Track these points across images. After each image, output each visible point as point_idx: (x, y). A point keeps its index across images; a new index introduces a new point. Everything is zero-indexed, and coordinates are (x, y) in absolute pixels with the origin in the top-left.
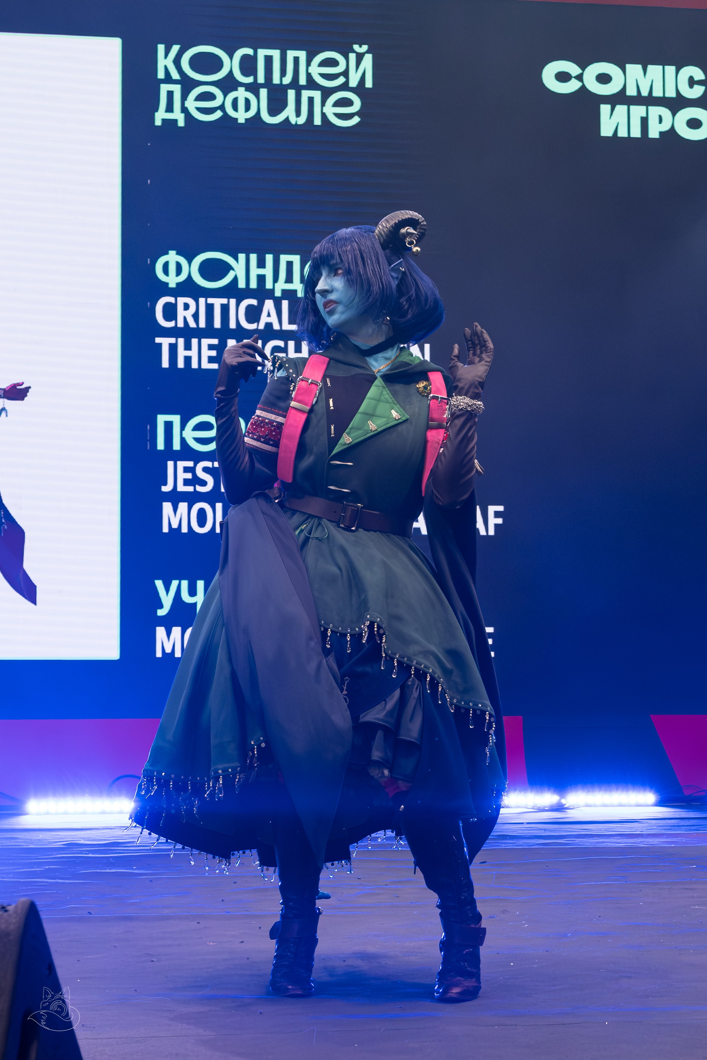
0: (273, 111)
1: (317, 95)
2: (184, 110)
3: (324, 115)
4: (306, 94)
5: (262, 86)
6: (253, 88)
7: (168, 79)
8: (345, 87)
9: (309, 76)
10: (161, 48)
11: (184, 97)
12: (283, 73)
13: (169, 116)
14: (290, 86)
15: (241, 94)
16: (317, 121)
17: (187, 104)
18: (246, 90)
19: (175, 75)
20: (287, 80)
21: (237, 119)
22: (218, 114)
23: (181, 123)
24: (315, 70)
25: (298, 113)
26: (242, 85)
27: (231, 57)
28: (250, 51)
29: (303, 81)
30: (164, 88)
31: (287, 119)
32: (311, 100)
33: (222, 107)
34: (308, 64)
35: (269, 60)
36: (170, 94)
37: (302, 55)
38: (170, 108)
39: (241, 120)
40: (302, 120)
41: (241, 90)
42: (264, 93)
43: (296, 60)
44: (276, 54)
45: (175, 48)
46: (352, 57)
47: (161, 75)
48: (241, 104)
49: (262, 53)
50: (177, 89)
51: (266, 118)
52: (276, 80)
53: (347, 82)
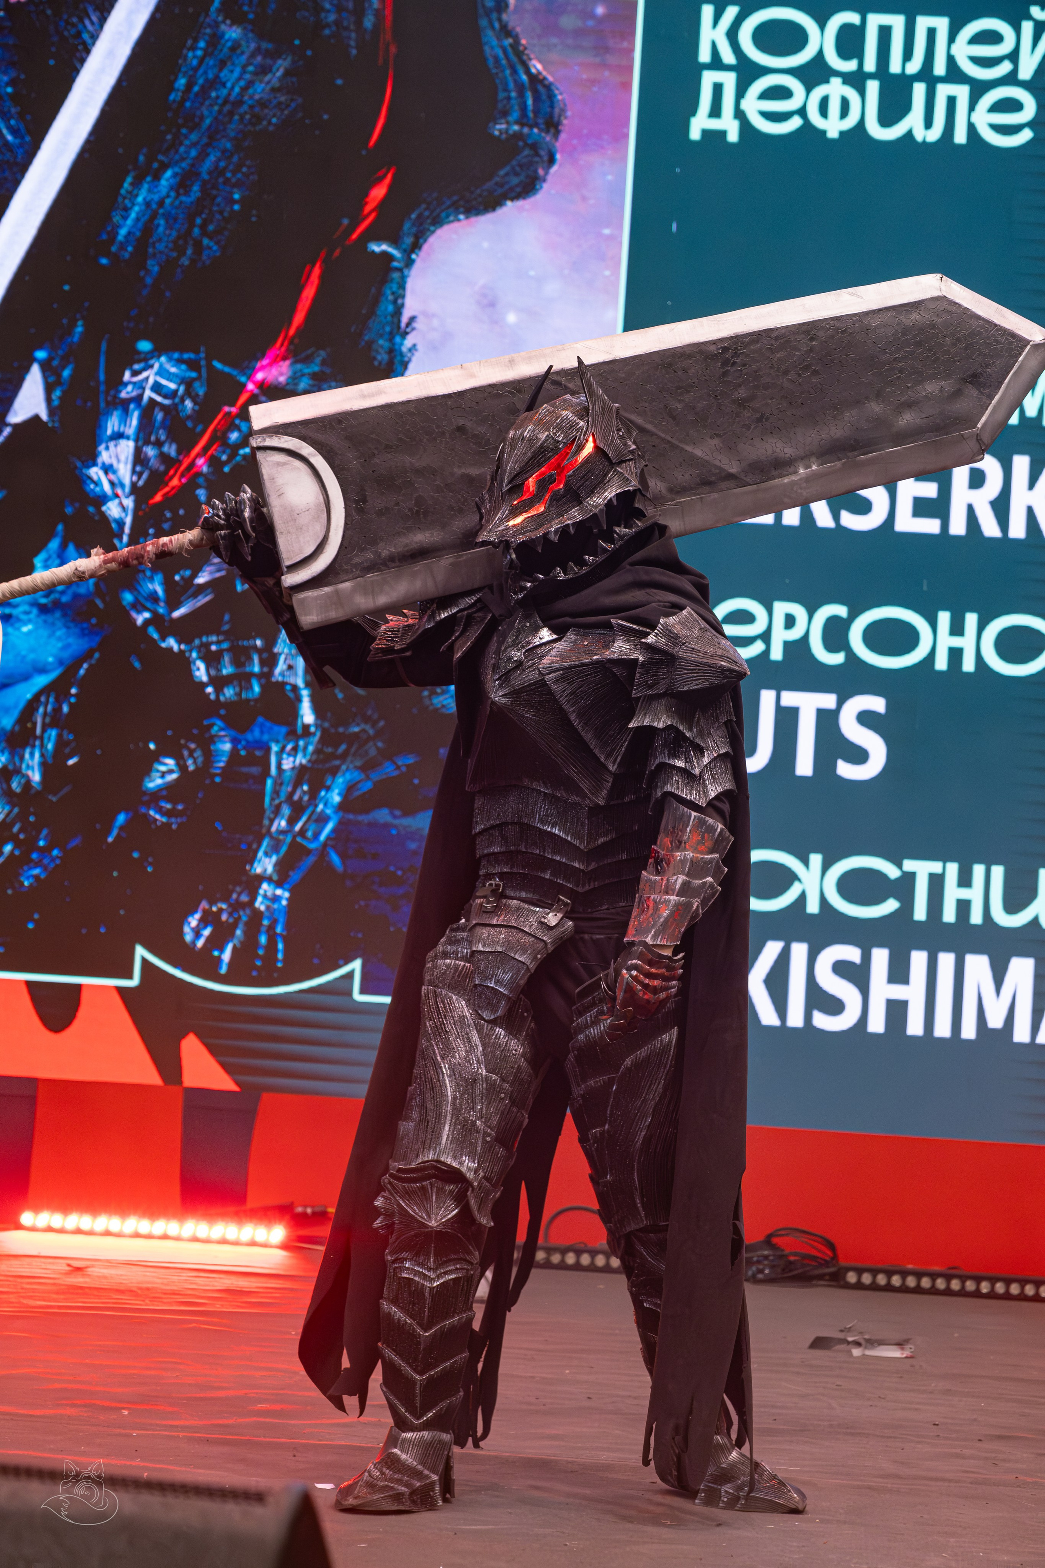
0: (887, 119)
1: (962, 92)
2: (739, 114)
3: (972, 128)
4: (943, 91)
5: (871, 76)
6: (857, 80)
7: (716, 63)
8: (1011, 79)
9: (951, 61)
10: (707, 11)
11: (741, 93)
12: (908, 55)
13: (715, 124)
14: (918, 77)
15: (835, 89)
16: (960, 137)
17: (745, 105)
18: (845, 82)
19: (728, 57)
20: (914, 67)
21: (824, 132)
22: (796, 123)
23: (733, 137)
24: (963, 51)
25: (928, 123)
26: (837, 74)
27: (822, 26)
28: (854, 18)
29: (940, 68)
30: (709, 78)
31: (909, 134)
32: (952, 101)
33: (802, 112)
34: (952, 39)
35: (885, 32)
36: (718, 89)
37: (942, 24)
38: (715, 111)
39: (833, 133)
40: (934, 135)
41: (836, 81)
42: (873, 87)
43: (931, 33)
44: (897, 22)
45: (732, 12)
46: (1027, 27)
47: (705, 56)
48: (834, 107)
49: (875, 21)
50: (729, 80)
51: (876, 131)
52: (895, 67)
53: (1015, 72)
